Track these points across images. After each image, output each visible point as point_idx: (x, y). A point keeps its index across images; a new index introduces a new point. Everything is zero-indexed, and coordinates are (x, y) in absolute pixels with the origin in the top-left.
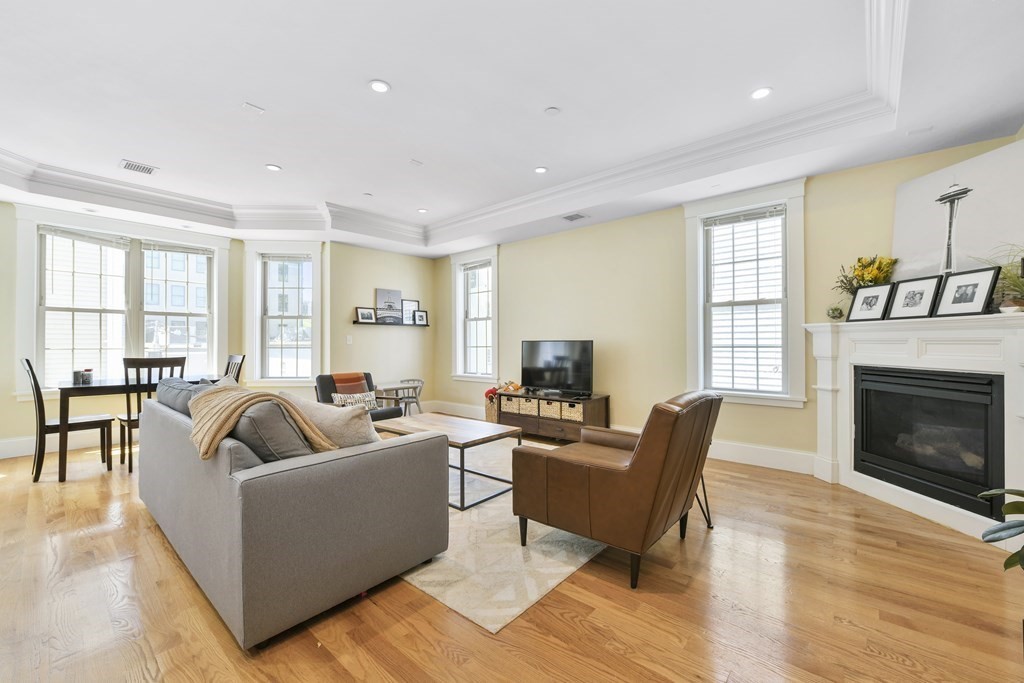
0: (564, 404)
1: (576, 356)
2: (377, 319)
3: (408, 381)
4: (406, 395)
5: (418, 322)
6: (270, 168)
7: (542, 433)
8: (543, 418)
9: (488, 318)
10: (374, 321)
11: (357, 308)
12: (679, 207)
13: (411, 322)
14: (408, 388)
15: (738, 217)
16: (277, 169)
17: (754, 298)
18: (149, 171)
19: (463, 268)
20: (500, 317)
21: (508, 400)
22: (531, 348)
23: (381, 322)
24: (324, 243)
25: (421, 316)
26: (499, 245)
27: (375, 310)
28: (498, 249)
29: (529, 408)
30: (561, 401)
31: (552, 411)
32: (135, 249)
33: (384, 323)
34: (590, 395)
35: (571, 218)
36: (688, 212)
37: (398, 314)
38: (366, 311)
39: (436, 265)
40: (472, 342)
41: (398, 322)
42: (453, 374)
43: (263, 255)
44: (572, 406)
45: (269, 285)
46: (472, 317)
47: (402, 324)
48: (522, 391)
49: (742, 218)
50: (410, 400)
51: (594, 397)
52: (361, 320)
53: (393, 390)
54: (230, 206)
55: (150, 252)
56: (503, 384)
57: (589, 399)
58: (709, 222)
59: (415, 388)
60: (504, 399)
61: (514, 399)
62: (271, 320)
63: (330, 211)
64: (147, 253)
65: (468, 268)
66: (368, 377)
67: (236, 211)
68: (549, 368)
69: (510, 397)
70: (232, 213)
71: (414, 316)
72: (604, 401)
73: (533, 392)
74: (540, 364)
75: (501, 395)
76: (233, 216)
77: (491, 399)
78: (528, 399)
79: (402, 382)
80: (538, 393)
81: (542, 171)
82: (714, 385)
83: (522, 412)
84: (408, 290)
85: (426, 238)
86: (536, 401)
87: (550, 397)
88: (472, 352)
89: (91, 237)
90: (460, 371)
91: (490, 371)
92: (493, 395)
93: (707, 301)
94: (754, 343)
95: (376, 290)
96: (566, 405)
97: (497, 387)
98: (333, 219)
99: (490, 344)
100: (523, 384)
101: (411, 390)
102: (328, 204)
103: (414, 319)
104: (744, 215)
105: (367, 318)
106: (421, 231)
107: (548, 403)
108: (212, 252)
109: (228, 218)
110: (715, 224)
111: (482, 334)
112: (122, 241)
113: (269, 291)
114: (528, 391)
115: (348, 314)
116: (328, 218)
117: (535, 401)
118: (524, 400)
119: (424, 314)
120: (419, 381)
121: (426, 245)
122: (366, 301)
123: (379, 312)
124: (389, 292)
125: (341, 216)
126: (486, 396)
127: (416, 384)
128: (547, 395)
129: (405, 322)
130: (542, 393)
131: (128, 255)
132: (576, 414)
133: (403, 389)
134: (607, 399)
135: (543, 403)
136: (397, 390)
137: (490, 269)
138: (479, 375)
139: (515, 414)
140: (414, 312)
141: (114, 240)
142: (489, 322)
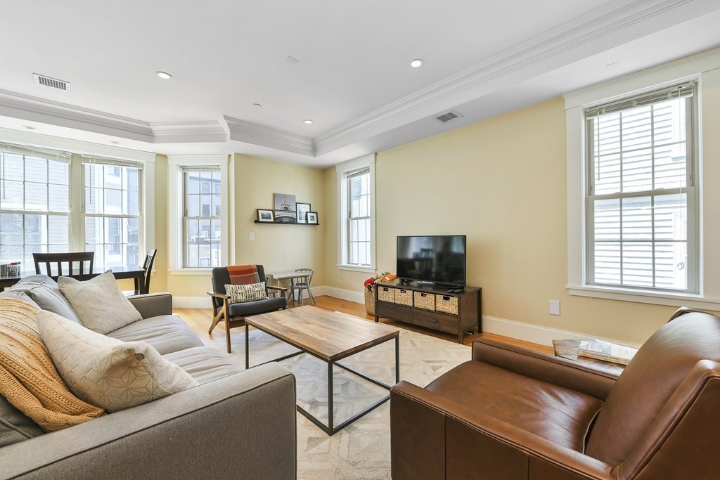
0: (438, 296)
1: (439, 249)
2: (275, 219)
3: (301, 270)
4: (300, 282)
5: (310, 222)
6: (161, 75)
7: (416, 322)
8: (417, 308)
9: (367, 218)
10: (272, 220)
11: (258, 210)
12: (557, 99)
13: (304, 221)
14: (301, 277)
15: (630, 102)
16: (167, 77)
17: (649, 188)
18: (63, 86)
19: (346, 176)
20: (377, 217)
21: (384, 290)
22: (403, 242)
23: (278, 221)
24: (230, 155)
25: (313, 217)
26: (376, 154)
27: (273, 211)
28: (376, 156)
29: (404, 298)
30: (435, 294)
31: (427, 302)
32: (77, 162)
33: (281, 222)
34: (463, 288)
35: (445, 118)
36: (568, 104)
37: (293, 215)
38: (265, 212)
39: (324, 174)
40: (354, 237)
41: (293, 221)
42: (338, 265)
43: (183, 168)
44: (446, 298)
45: (189, 191)
46: (354, 217)
47: (297, 223)
48: (398, 281)
49: (635, 103)
50: (303, 286)
51: (466, 290)
52: (261, 220)
53: (288, 278)
54: (148, 124)
55: (89, 164)
56: (380, 274)
57: (463, 292)
58: (591, 112)
59: (306, 277)
60: (381, 290)
61: (390, 289)
62: (190, 220)
63: (229, 124)
64: (87, 165)
65: (351, 175)
66: (260, 269)
67: (154, 128)
68: (417, 258)
69: (386, 288)
70: (150, 129)
71: (306, 216)
72: (476, 294)
73: (407, 282)
74: (410, 255)
75: (378, 285)
76: (151, 133)
77: (369, 288)
78: (403, 291)
79: (296, 271)
80: (411, 283)
81: (416, 64)
82: (596, 281)
83: (397, 302)
84: (302, 196)
85: (314, 150)
86: (411, 292)
87: (423, 289)
88: (354, 246)
89: (37, 152)
90: (344, 262)
91: (369, 263)
92: (371, 285)
93: (590, 195)
94: (650, 237)
95: (274, 194)
96: (440, 298)
97: (374, 278)
98: (231, 131)
99: (369, 239)
100: (399, 275)
101: (304, 278)
102: (226, 117)
103: (307, 219)
104: (638, 100)
105: (267, 218)
106: (309, 143)
107: (422, 295)
108: (143, 165)
109: (146, 134)
110: (600, 113)
111: (362, 231)
112: (64, 156)
113: (189, 198)
114: (403, 281)
115: (250, 214)
116: (227, 131)
117: (409, 293)
118: (399, 291)
119: (315, 215)
120: (310, 270)
121: (315, 156)
122: (266, 204)
123: (276, 213)
124: (285, 196)
125: (240, 129)
126: (365, 284)
127: (307, 273)
128: (420, 286)
129: (299, 221)
130: (415, 283)
131: (71, 166)
132: (450, 306)
133: (297, 277)
134: (479, 292)
135: (418, 295)
136: (292, 279)
137: (369, 174)
138: (359, 266)
139: (391, 303)
140: (307, 213)
141: (57, 154)
142: (368, 220)
